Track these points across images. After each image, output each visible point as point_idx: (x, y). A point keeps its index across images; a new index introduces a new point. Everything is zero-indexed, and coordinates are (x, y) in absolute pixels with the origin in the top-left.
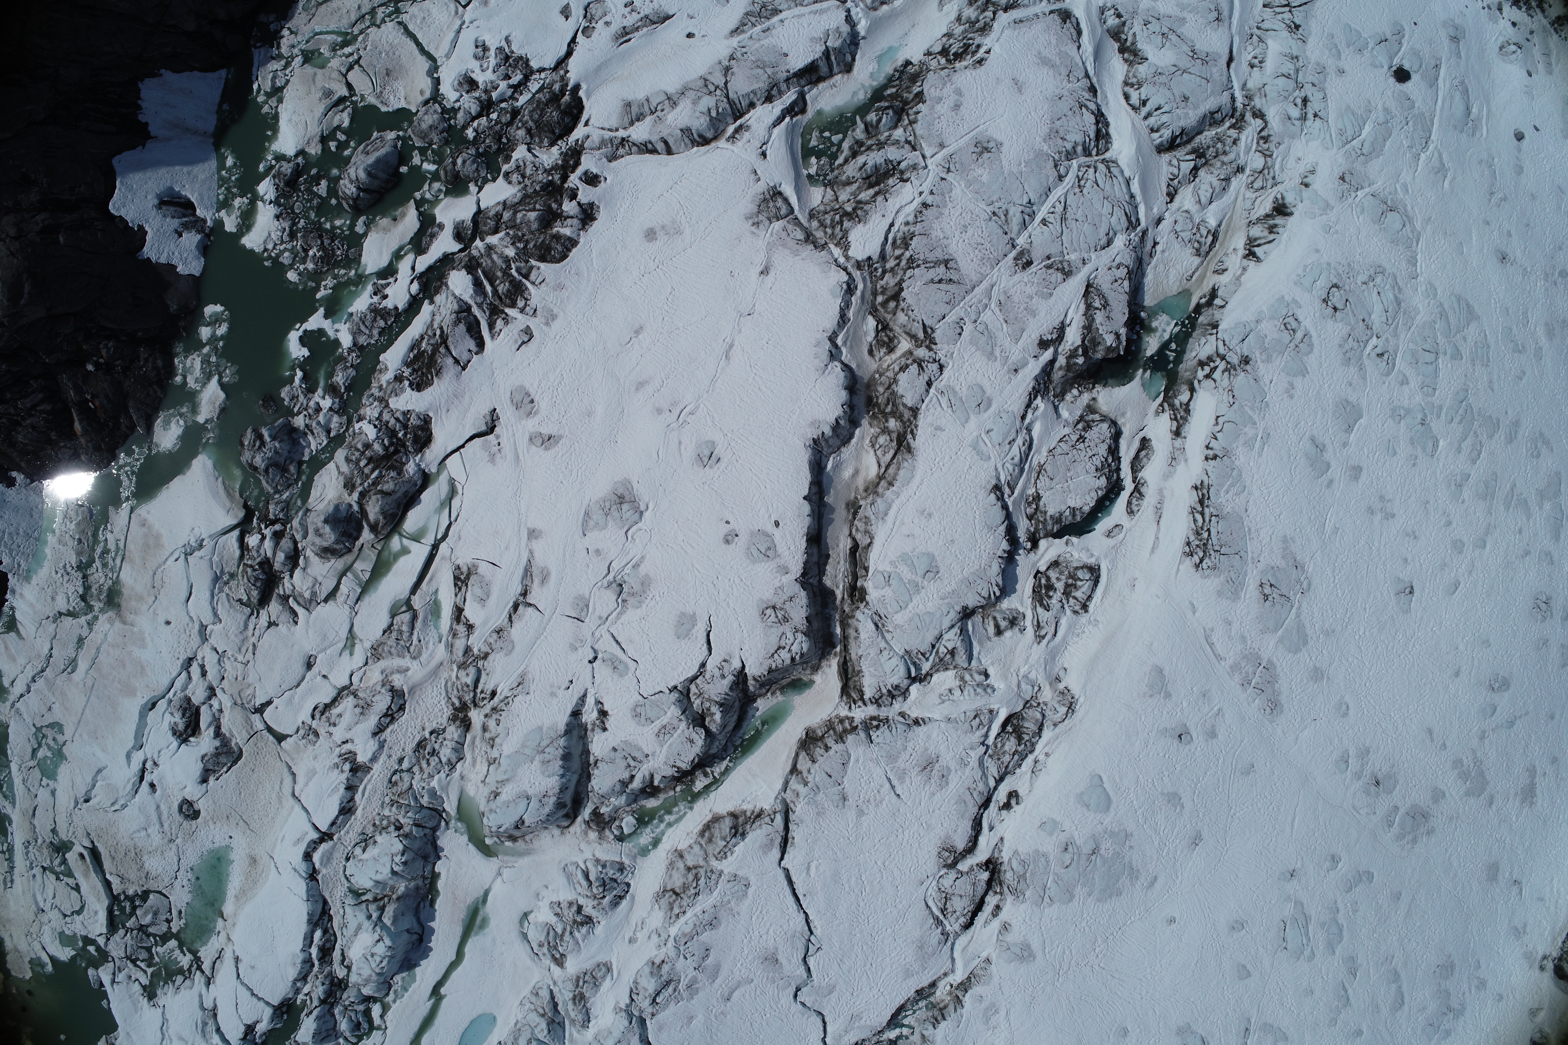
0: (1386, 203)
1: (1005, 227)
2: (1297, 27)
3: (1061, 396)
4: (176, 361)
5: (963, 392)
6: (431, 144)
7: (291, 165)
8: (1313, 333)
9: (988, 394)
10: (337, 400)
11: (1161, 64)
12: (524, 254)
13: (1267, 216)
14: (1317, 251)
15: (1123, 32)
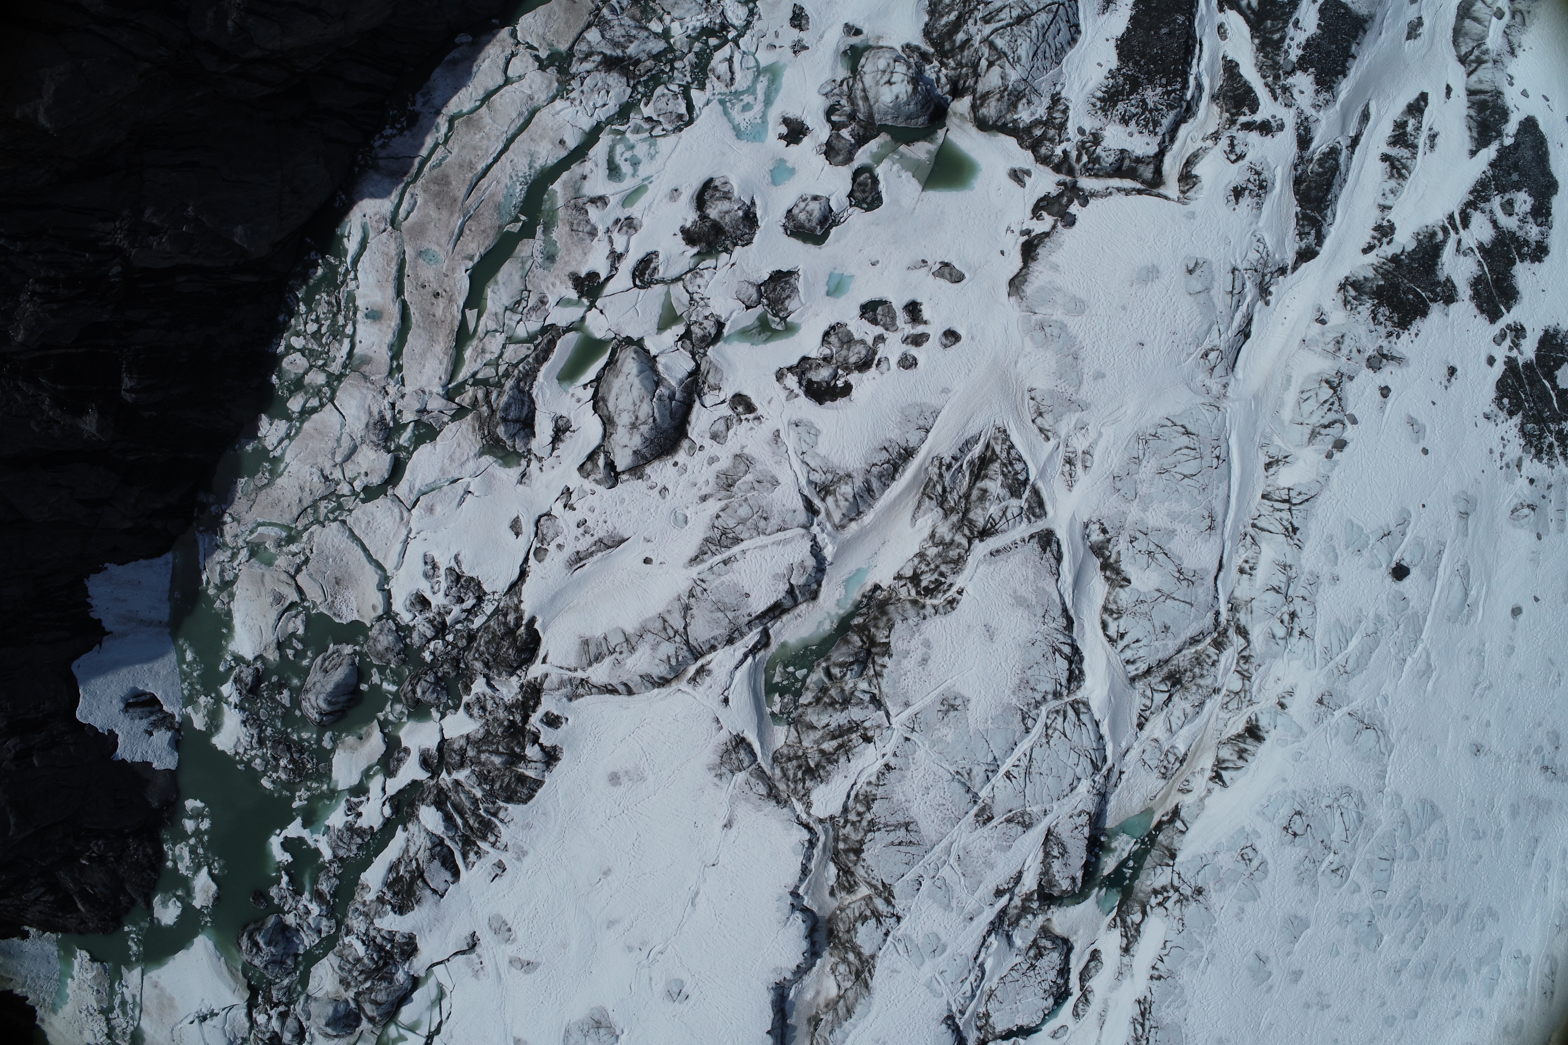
0: (1362, 722)
1: (968, 784)
2: (1295, 530)
3: (1015, 923)
4: (165, 847)
5: (920, 940)
6: (389, 663)
7: (251, 671)
8: (1270, 861)
9: (943, 941)
10: (324, 907)
11: (1143, 588)
12: (491, 796)
13: (1239, 735)
14: (1284, 780)
15: (1107, 548)
